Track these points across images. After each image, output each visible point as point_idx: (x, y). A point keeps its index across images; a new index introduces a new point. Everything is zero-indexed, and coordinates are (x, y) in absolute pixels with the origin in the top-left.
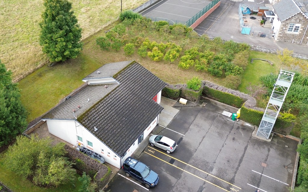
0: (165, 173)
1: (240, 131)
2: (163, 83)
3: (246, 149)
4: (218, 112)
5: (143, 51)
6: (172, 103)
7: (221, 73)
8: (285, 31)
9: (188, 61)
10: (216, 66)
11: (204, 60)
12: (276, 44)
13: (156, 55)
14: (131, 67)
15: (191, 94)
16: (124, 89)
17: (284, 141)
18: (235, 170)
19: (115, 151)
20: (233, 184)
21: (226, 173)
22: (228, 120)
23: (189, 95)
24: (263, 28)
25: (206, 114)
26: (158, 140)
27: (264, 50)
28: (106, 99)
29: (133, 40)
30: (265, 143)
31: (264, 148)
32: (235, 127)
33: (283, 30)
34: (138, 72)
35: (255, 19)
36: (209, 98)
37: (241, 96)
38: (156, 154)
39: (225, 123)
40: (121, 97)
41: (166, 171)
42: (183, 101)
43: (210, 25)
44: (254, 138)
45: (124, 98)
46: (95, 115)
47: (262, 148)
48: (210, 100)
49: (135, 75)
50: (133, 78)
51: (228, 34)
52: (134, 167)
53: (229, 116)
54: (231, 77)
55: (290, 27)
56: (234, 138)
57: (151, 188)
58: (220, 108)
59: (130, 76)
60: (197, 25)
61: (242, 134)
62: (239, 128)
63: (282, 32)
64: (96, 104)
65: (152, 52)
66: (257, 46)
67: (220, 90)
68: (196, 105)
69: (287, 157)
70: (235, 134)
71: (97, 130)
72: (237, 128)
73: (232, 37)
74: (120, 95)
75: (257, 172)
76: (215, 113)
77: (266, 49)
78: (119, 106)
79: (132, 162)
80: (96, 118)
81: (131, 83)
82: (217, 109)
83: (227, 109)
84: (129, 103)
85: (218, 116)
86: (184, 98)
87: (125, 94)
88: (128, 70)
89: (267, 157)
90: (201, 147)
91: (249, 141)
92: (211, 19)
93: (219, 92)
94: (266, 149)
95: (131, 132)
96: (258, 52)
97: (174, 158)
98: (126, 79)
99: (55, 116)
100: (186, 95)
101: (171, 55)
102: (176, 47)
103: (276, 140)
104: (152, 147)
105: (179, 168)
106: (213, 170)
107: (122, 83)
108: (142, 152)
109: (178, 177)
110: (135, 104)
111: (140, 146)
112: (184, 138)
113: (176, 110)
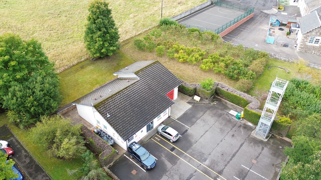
0: (164, 158)
1: (241, 129)
2: (179, 81)
3: (241, 145)
4: (226, 111)
5: (171, 53)
6: (187, 99)
7: (236, 76)
8: (306, 43)
9: (208, 63)
10: (231, 70)
11: (222, 64)
12: (297, 54)
13: (181, 57)
14: (153, 66)
15: (204, 93)
16: (142, 84)
17: (279, 142)
18: (226, 163)
19: (121, 136)
20: (220, 175)
21: (217, 165)
22: (233, 119)
23: (202, 93)
24: (288, 39)
25: (215, 111)
26: (164, 129)
27: (283, 59)
28: (124, 91)
29: (165, 43)
30: (261, 142)
31: (259, 146)
32: (238, 125)
33: (304, 42)
34: (158, 71)
35: (283, 30)
36: (221, 97)
37: (248, 98)
38: (161, 142)
39: (229, 121)
40: (138, 91)
41: (165, 157)
42: (197, 98)
43: (239, 34)
44: (252, 137)
45: (140, 92)
46: (110, 104)
47: (256, 147)
48: (221, 99)
49: (155, 73)
50: (153, 76)
51: (254, 43)
52: (136, 151)
53: (235, 115)
54: (243, 80)
55: (311, 39)
56: (234, 135)
57: (148, 170)
58: (229, 107)
59: (150, 73)
60: (227, 33)
61: (242, 132)
62: (241, 127)
63: (303, 44)
64: (114, 95)
65: (178, 54)
66: (277, 55)
67: (230, 92)
68: (208, 103)
69: (278, 157)
70: (235, 131)
71: (110, 117)
72: (239, 126)
73: (257, 45)
74: (137, 89)
75: (245, 167)
76: (223, 112)
77: (285, 58)
78: (134, 98)
79: (135, 147)
80: (111, 106)
81: (150, 79)
82: (226, 107)
83: (235, 109)
84: (144, 96)
85: (225, 114)
86: (198, 96)
87: (142, 88)
88: (150, 68)
89: (259, 155)
90: (201, 140)
91: (247, 139)
92: (241, 28)
93: (228, 93)
94: (261, 147)
95: (139, 121)
96: (278, 60)
97: (175, 147)
98: (147, 75)
99: (82, 102)
100: (200, 93)
101: (193, 58)
102: (201, 51)
103: (272, 141)
104: (159, 135)
105: (177, 156)
106: (207, 161)
107: (141, 78)
108: (149, 139)
109: (174, 163)
110: (149, 97)
111: (149, 134)
112: (189, 130)
113: (189, 106)
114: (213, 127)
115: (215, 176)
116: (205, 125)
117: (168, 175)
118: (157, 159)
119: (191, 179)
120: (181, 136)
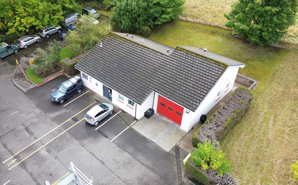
46: (116, 42)
71: (100, 47)
97: (79, 122)
105: (65, 122)
106: (46, 152)
107: (171, 56)
108: (96, 100)
109: (54, 120)
110: (140, 73)
111: (103, 99)
112: (107, 139)
113: (167, 147)
114: (112, 174)
115: (20, 157)
116: (117, 163)
117: (40, 114)
118: (64, 106)
119: (27, 133)
120: (96, 129)
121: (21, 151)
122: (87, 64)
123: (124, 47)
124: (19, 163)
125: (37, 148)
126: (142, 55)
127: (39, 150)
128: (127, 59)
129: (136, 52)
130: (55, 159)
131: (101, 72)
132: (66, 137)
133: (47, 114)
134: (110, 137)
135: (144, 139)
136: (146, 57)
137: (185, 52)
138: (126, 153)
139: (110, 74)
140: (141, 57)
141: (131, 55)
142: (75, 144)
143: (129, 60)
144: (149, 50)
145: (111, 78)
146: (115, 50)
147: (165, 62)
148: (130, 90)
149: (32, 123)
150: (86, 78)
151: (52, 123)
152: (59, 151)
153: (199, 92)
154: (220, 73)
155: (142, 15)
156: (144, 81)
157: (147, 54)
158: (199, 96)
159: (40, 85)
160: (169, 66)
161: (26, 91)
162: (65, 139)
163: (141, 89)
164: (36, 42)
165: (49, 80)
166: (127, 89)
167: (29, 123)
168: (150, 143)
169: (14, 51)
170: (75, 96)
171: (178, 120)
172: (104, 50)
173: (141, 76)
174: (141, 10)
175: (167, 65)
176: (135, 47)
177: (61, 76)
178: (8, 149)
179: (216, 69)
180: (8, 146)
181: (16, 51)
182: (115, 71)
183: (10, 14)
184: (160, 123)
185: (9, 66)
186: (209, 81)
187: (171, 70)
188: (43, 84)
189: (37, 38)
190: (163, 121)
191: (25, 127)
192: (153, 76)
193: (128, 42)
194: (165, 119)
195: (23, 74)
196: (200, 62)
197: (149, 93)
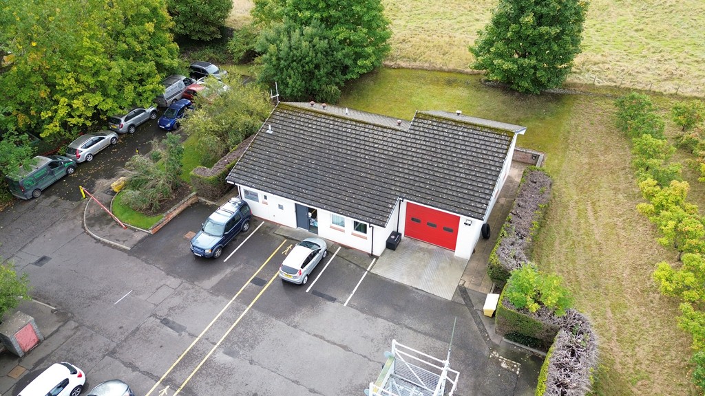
0: (228, 271)
6: (478, 285)
14: (481, 133)
16: (395, 141)
34: (474, 149)
41: (233, 273)
42: (491, 302)
45: (368, 148)
49: (458, 146)
50: (443, 147)
59: (447, 139)
71: (268, 134)
78: (340, 146)
80: (295, 124)
81: (424, 147)
84: (359, 160)
87: (380, 147)
97: (268, 285)
98: (432, 136)
105: (240, 292)
106: (227, 356)
107: (412, 131)
108: (284, 236)
109: (216, 291)
110: (364, 170)
111: (299, 232)
112: (336, 304)
113: (446, 292)
114: (371, 363)
115: (175, 380)
116: (372, 340)
117: (181, 286)
118: (225, 261)
119: (169, 329)
120: (307, 291)
121: (172, 368)
122: (253, 171)
123: (319, 128)
124: (178, 391)
125: (204, 354)
126: (358, 137)
127: (211, 356)
128: (331, 148)
129: (344, 134)
130: (251, 364)
131: (286, 181)
132: (255, 319)
133: (195, 283)
134: (340, 299)
135: (401, 288)
136: (366, 139)
137: (434, 119)
138: (380, 320)
139: (306, 182)
140: (358, 141)
141: (336, 140)
142: (278, 328)
143: (336, 149)
144: (367, 126)
145: (311, 188)
146: (302, 136)
147: (403, 143)
148: (355, 205)
149: (171, 309)
150: (254, 197)
151: (215, 298)
152: (252, 347)
153: (480, 185)
154: (506, 147)
155: (322, 66)
156: (377, 183)
157: (368, 135)
158: (483, 191)
159: (156, 229)
160: (413, 150)
161: (129, 249)
162: (254, 322)
163: (377, 198)
164: (110, 146)
165: (171, 217)
166: (349, 204)
167: (166, 311)
168: (414, 292)
169: (67, 171)
170: (239, 237)
171: (449, 241)
172: (280, 139)
173: (368, 176)
174: (319, 55)
175: (410, 149)
176: (339, 124)
177: (192, 204)
178: (142, 370)
179: (497, 141)
180: (138, 364)
181: (71, 170)
182: (315, 176)
183: (44, 92)
184: (417, 255)
185: (67, 204)
186: (492, 163)
187: (420, 156)
188: (160, 226)
189: (110, 136)
190: (421, 249)
191: (161, 319)
192: (391, 172)
193: (323, 116)
194: (423, 245)
195: (106, 214)
196: (465, 134)
197: (393, 202)
